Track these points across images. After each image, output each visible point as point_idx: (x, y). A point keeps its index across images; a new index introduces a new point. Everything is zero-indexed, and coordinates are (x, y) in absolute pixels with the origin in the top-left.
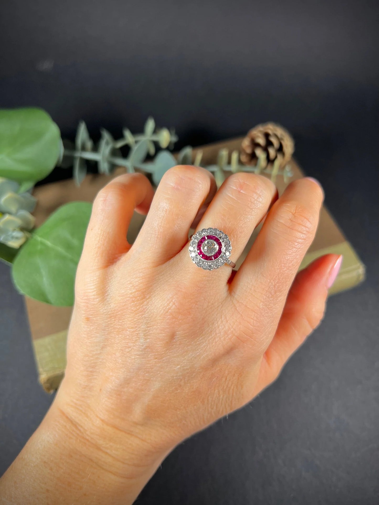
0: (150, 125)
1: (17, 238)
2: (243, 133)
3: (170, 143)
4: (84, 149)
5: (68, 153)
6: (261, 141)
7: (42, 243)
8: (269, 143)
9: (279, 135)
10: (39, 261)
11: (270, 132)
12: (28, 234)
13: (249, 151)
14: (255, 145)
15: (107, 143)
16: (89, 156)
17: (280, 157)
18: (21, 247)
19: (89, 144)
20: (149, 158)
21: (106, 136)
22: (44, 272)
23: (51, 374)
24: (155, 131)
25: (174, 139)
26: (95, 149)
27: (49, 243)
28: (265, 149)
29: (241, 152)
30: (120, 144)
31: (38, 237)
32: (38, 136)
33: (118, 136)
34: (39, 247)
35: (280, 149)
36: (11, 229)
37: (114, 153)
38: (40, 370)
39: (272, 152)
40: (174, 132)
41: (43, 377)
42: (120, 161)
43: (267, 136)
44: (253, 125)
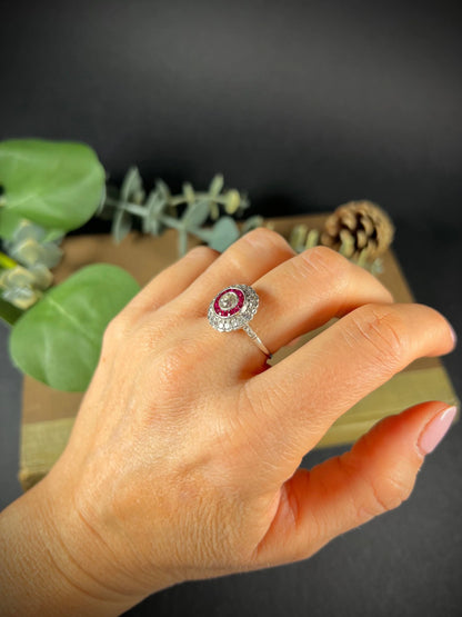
0: (218, 183)
2: (330, 209)
3: (239, 209)
4: (131, 199)
5: (111, 202)
6: (350, 222)
7: (54, 308)
8: (360, 227)
9: (375, 219)
10: (44, 329)
11: (363, 213)
12: (39, 294)
13: (332, 232)
14: (342, 226)
15: (160, 197)
16: (136, 209)
17: (371, 246)
18: (30, 307)
19: (139, 196)
20: (209, 223)
21: (162, 188)
22: (48, 345)
23: (35, 471)
24: (223, 192)
25: (245, 204)
26: (144, 203)
27: (62, 310)
28: (354, 234)
29: (322, 232)
30: (176, 201)
31: (51, 300)
32: (77, 177)
33: (176, 190)
34: (49, 313)
35: (374, 236)
36: (21, 283)
37: (167, 211)
38: (23, 463)
39: (362, 238)
40: (245, 196)
41: (24, 473)
42: (171, 222)
43: (359, 217)
44: (344, 201)
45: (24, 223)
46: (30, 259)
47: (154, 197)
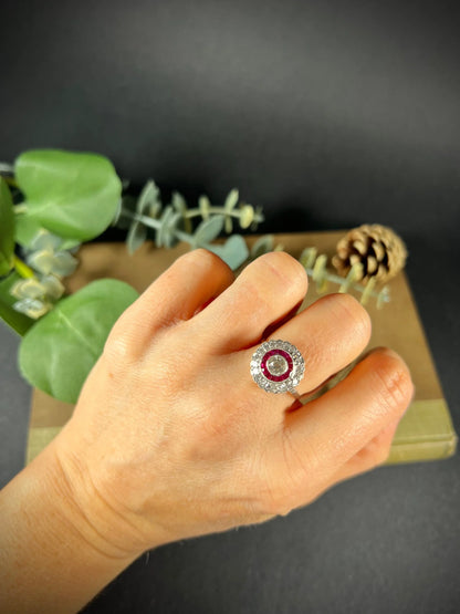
0: (233, 198)
1: (36, 309)
3: (252, 223)
4: (147, 212)
5: (127, 213)
6: (361, 247)
7: (62, 321)
8: (371, 252)
9: (387, 243)
10: (52, 341)
11: (376, 238)
12: (49, 306)
13: (343, 255)
14: (353, 250)
15: (175, 211)
16: (150, 222)
17: (381, 271)
18: (41, 318)
19: (155, 207)
20: (223, 236)
21: (178, 200)
22: (55, 357)
24: (237, 206)
25: (259, 218)
26: (159, 216)
27: (69, 323)
28: (364, 261)
30: (191, 214)
31: (60, 313)
32: (95, 188)
33: (192, 203)
34: (57, 325)
35: (385, 262)
36: (33, 295)
37: (181, 225)
39: (372, 264)
40: (260, 210)
42: (184, 237)
43: (371, 241)
44: (356, 225)
45: (42, 232)
46: (45, 269)
47: (169, 211)
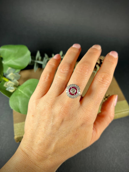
0: (61, 53)
1: (12, 89)
4: (38, 60)
5: (33, 61)
7: (20, 92)
10: (18, 97)
12: (16, 88)
15: (46, 58)
16: (40, 62)
18: (14, 92)
19: (40, 58)
22: (20, 102)
23: (18, 136)
26: (42, 60)
27: (22, 92)
31: (19, 90)
32: (23, 54)
34: (19, 93)
36: (11, 86)
38: (15, 134)
41: (16, 137)
45: (9, 68)
46: (12, 78)
